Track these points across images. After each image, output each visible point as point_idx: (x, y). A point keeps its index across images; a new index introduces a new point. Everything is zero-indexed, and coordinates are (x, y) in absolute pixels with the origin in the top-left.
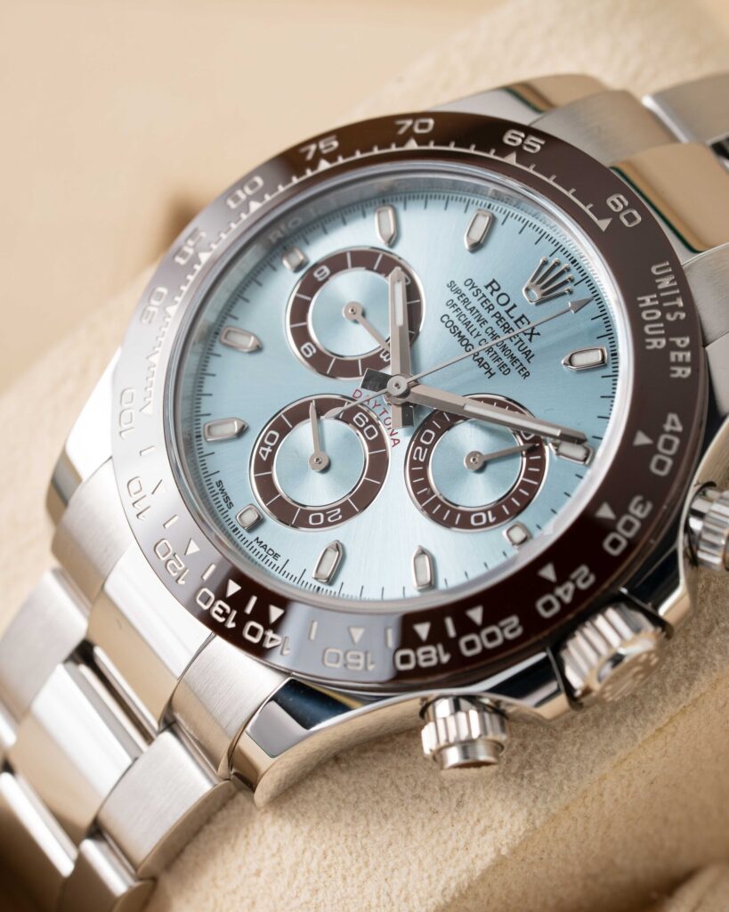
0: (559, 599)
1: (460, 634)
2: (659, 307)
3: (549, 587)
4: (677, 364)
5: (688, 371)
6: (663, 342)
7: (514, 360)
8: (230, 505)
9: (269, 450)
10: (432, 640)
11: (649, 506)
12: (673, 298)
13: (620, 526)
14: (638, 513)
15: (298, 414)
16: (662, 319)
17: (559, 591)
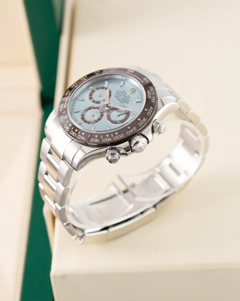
0: (130, 132)
1: (113, 136)
2: (151, 92)
3: (129, 130)
4: (153, 100)
5: (154, 102)
6: (151, 97)
7: (126, 101)
8: (77, 121)
9: (84, 114)
10: (109, 137)
11: (146, 119)
12: (153, 92)
13: (141, 122)
14: (144, 120)
15: (90, 108)
16: (151, 94)
17: (131, 131)
